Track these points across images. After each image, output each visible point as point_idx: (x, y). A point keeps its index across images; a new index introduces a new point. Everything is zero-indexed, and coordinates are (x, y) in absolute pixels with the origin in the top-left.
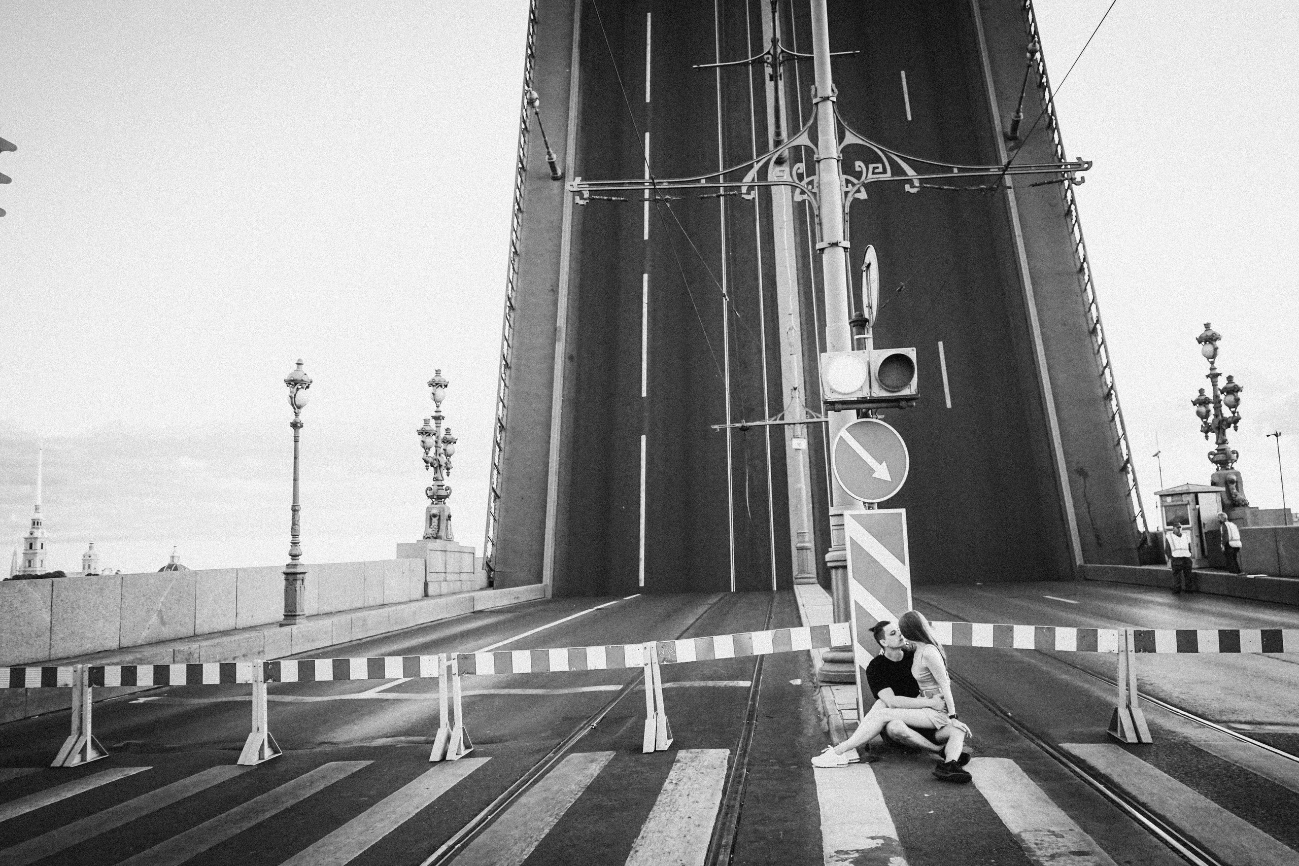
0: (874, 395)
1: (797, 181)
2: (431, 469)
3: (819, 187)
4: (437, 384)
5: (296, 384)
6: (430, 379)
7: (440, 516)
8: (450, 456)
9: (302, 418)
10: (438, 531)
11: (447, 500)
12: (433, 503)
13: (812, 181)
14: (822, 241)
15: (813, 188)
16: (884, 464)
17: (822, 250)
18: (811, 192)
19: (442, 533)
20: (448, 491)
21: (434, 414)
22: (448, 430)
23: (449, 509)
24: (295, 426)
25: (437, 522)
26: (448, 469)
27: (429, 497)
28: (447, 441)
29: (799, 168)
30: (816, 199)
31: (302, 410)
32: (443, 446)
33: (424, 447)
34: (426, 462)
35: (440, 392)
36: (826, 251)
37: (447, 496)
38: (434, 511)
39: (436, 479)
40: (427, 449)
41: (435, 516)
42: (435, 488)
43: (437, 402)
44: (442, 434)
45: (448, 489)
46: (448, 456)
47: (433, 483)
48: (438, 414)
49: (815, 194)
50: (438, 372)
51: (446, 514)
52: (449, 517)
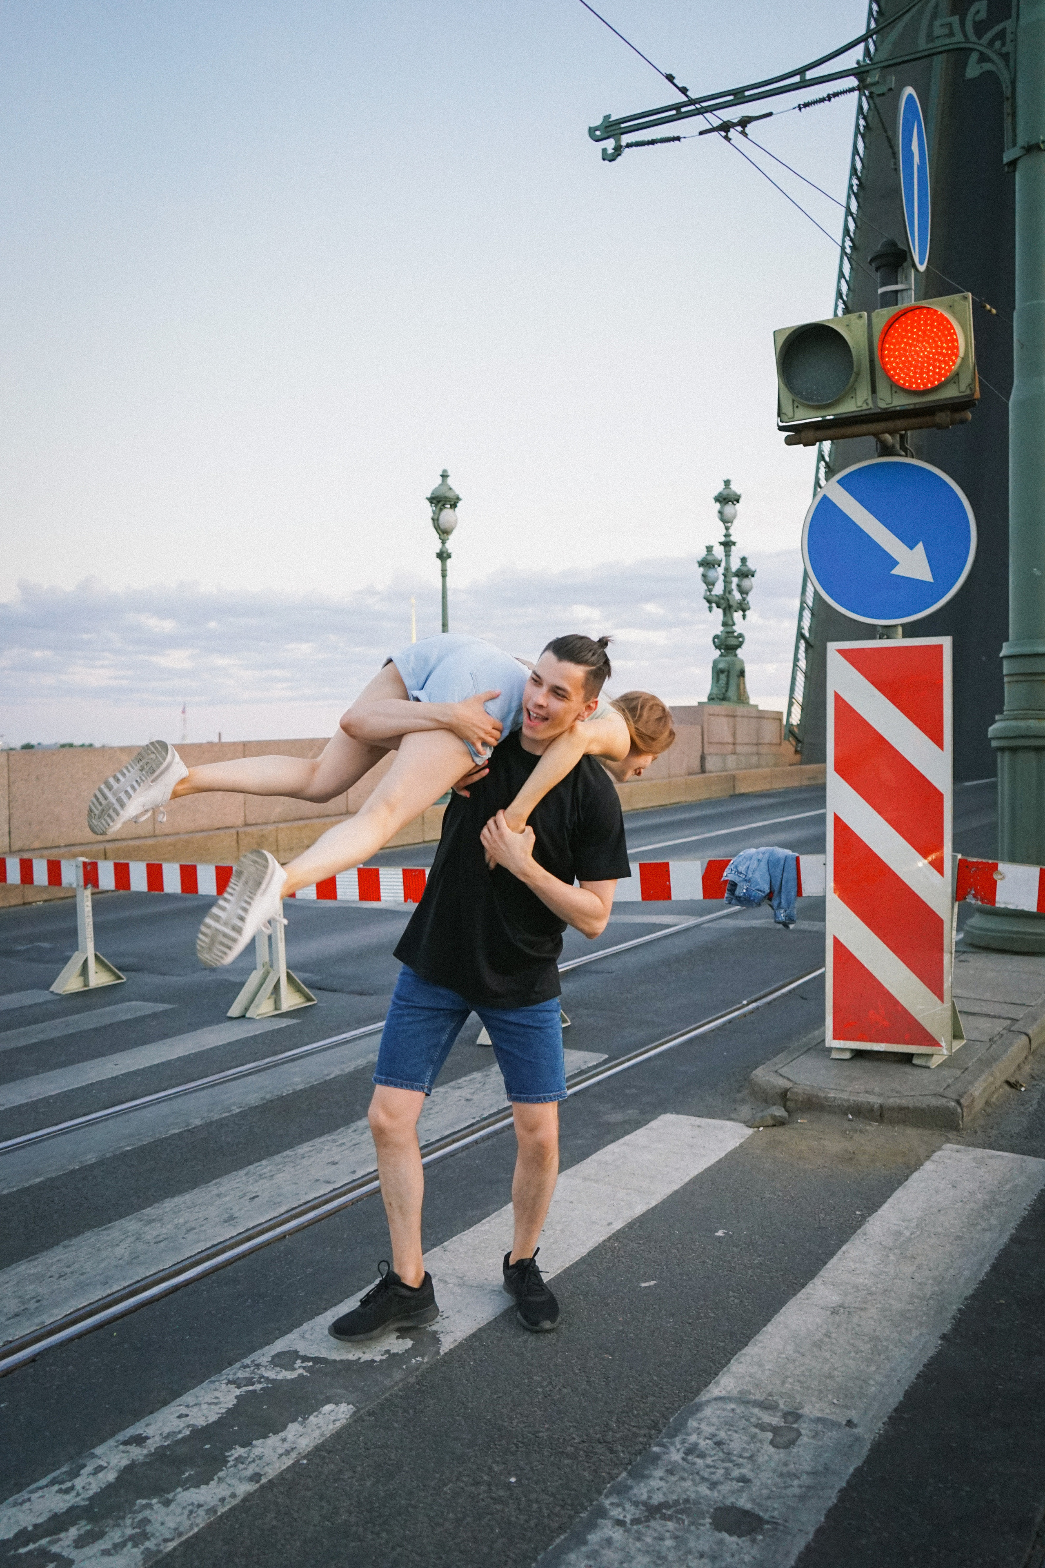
0: (882, 405)
1: (973, 38)
2: (718, 613)
3: (1014, 41)
4: (725, 499)
5: (439, 502)
6: (716, 493)
7: (729, 672)
8: (747, 594)
9: (450, 546)
10: (726, 691)
11: (739, 652)
12: (721, 655)
13: (1003, 31)
14: (1014, 144)
15: (1004, 44)
16: (920, 546)
17: (1013, 163)
18: (1000, 54)
19: (732, 693)
20: (741, 639)
21: (723, 539)
22: (744, 560)
23: (742, 662)
24: (443, 556)
25: (725, 679)
26: (744, 610)
27: (717, 647)
28: (744, 574)
29: (978, 12)
30: (1007, 65)
31: (451, 537)
32: (735, 580)
33: (705, 582)
34: (709, 602)
35: (729, 509)
36: (1020, 166)
37: (740, 645)
38: (721, 666)
39: (724, 624)
40: (710, 584)
41: (722, 671)
42: (723, 636)
43: (726, 521)
44: (735, 565)
45: (741, 636)
46: (744, 592)
47: (722, 628)
48: (728, 539)
49: (1006, 57)
50: (727, 483)
51: (738, 668)
52: (742, 673)
